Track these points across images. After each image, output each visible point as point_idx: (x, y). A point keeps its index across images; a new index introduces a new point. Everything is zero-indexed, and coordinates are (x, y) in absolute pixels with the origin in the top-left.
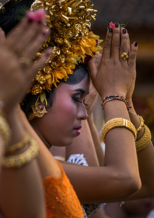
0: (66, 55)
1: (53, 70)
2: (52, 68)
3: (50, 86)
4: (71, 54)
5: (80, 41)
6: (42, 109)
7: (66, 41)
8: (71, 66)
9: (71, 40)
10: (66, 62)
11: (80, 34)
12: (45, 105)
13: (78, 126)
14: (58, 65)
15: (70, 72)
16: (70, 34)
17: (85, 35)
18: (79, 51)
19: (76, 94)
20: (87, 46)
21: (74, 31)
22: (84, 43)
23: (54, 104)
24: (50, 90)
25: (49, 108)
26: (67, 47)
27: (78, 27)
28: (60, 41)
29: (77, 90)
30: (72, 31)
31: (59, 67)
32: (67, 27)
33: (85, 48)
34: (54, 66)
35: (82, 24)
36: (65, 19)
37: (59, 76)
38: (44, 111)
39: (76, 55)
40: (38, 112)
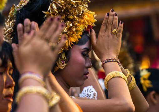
0: (76, 26)
1: (69, 36)
2: (68, 35)
3: (67, 47)
4: (79, 25)
5: (83, 16)
6: (63, 63)
7: (75, 17)
8: (80, 33)
9: (78, 16)
10: (76, 31)
11: (83, 12)
12: (65, 60)
13: (87, 72)
14: (71, 33)
15: (80, 37)
16: (77, 12)
17: (86, 12)
18: (84, 23)
19: (84, 51)
20: (88, 19)
21: (79, 10)
22: (86, 17)
23: (70, 59)
24: (68, 50)
25: (67, 62)
26: (76, 20)
27: (81, 7)
28: (71, 17)
29: (84, 49)
30: (78, 10)
31: (72, 34)
32: (74, 8)
33: (88, 21)
34: (69, 34)
35: (83, 5)
36: (73, 2)
37: (73, 40)
38: (65, 65)
39: (82, 26)
40: (61, 65)
